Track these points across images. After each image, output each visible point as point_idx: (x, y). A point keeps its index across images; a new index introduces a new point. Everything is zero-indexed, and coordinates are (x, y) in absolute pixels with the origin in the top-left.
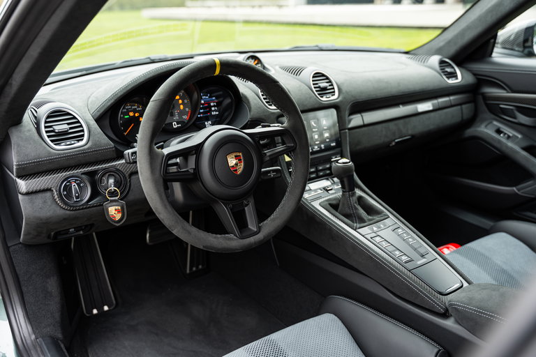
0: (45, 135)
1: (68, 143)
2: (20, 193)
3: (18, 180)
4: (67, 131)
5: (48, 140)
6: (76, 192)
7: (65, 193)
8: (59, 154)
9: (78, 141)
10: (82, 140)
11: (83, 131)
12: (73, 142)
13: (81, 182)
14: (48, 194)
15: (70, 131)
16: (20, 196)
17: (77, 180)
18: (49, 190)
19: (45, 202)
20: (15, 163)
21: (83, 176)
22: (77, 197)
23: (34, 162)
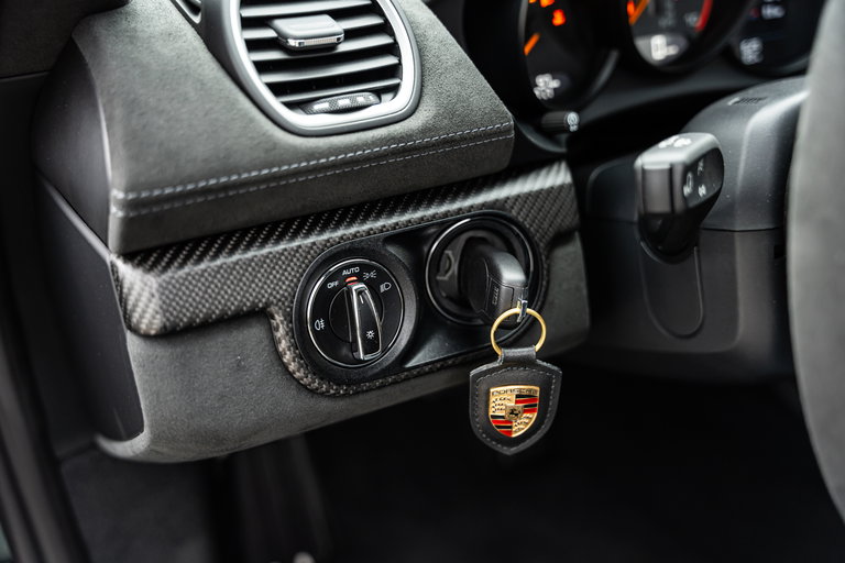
0: (245, 60)
1: (344, 102)
2: (135, 331)
3: (127, 271)
4: (333, 46)
5: (259, 83)
6: (369, 323)
7: (321, 324)
8: (311, 154)
9: (378, 93)
10: (394, 89)
11: (393, 49)
12: (361, 99)
13: (382, 277)
14: (253, 334)
15: (345, 47)
16: (133, 345)
17: (369, 268)
18: (260, 314)
19: (239, 367)
20: (117, 194)
21: (392, 249)
22: (371, 346)
23: (206, 191)
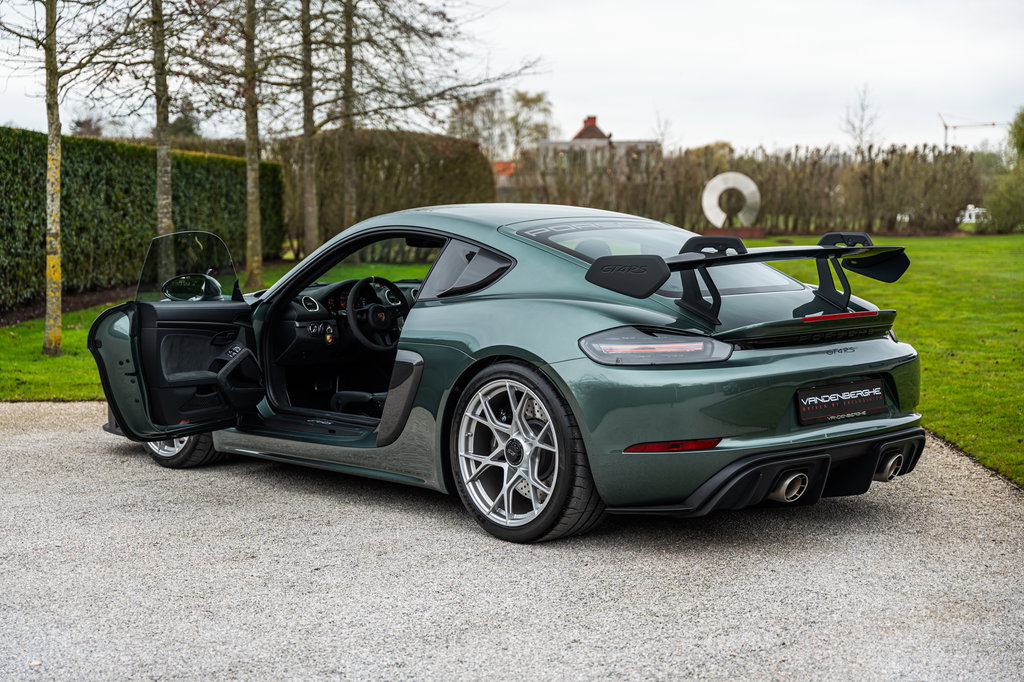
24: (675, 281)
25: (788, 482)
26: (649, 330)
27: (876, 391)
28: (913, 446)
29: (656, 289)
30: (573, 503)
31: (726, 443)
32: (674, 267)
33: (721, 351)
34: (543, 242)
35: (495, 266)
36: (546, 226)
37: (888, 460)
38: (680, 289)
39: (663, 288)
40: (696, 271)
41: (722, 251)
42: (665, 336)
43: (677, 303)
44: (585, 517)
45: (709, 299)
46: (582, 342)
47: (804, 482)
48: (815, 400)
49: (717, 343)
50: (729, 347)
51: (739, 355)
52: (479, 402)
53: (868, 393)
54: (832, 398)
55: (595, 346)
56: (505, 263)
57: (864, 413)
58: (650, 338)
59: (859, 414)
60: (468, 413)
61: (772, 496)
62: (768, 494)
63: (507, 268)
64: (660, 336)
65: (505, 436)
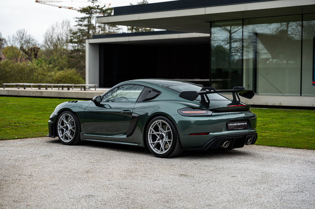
24: (199, 97)
25: (225, 143)
26: (194, 108)
27: (246, 123)
28: (254, 137)
29: (195, 99)
30: (176, 148)
31: (211, 134)
32: (200, 94)
33: (210, 113)
34: (168, 88)
35: (157, 93)
36: (168, 84)
37: (248, 140)
38: (201, 99)
39: (196, 99)
40: (204, 95)
41: (210, 90)
42: (197, 110)
43: (200, 102)
44: (178, 151)
45: (207, 101)
46: (178, 111)
47: (228, 143)
48: (231, 125)
49: (209, 111)
50: (212, 112)
51: (214, 114)
52: (151, 129)
53: (244, 124)
54: (235, 124)
55: (181, 112)
56: (159, 93)
57: (243, 128)
58: (194, 110)
59: (241, 128)
60: (149, 133)
61: (221, 146)
62: (220, 146)
63: (159, 94)
64: (196, 110)
65: (158, 134)
